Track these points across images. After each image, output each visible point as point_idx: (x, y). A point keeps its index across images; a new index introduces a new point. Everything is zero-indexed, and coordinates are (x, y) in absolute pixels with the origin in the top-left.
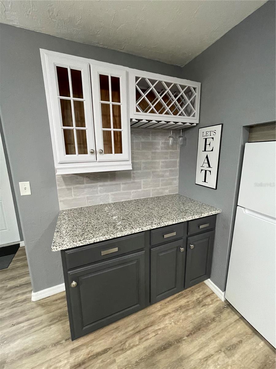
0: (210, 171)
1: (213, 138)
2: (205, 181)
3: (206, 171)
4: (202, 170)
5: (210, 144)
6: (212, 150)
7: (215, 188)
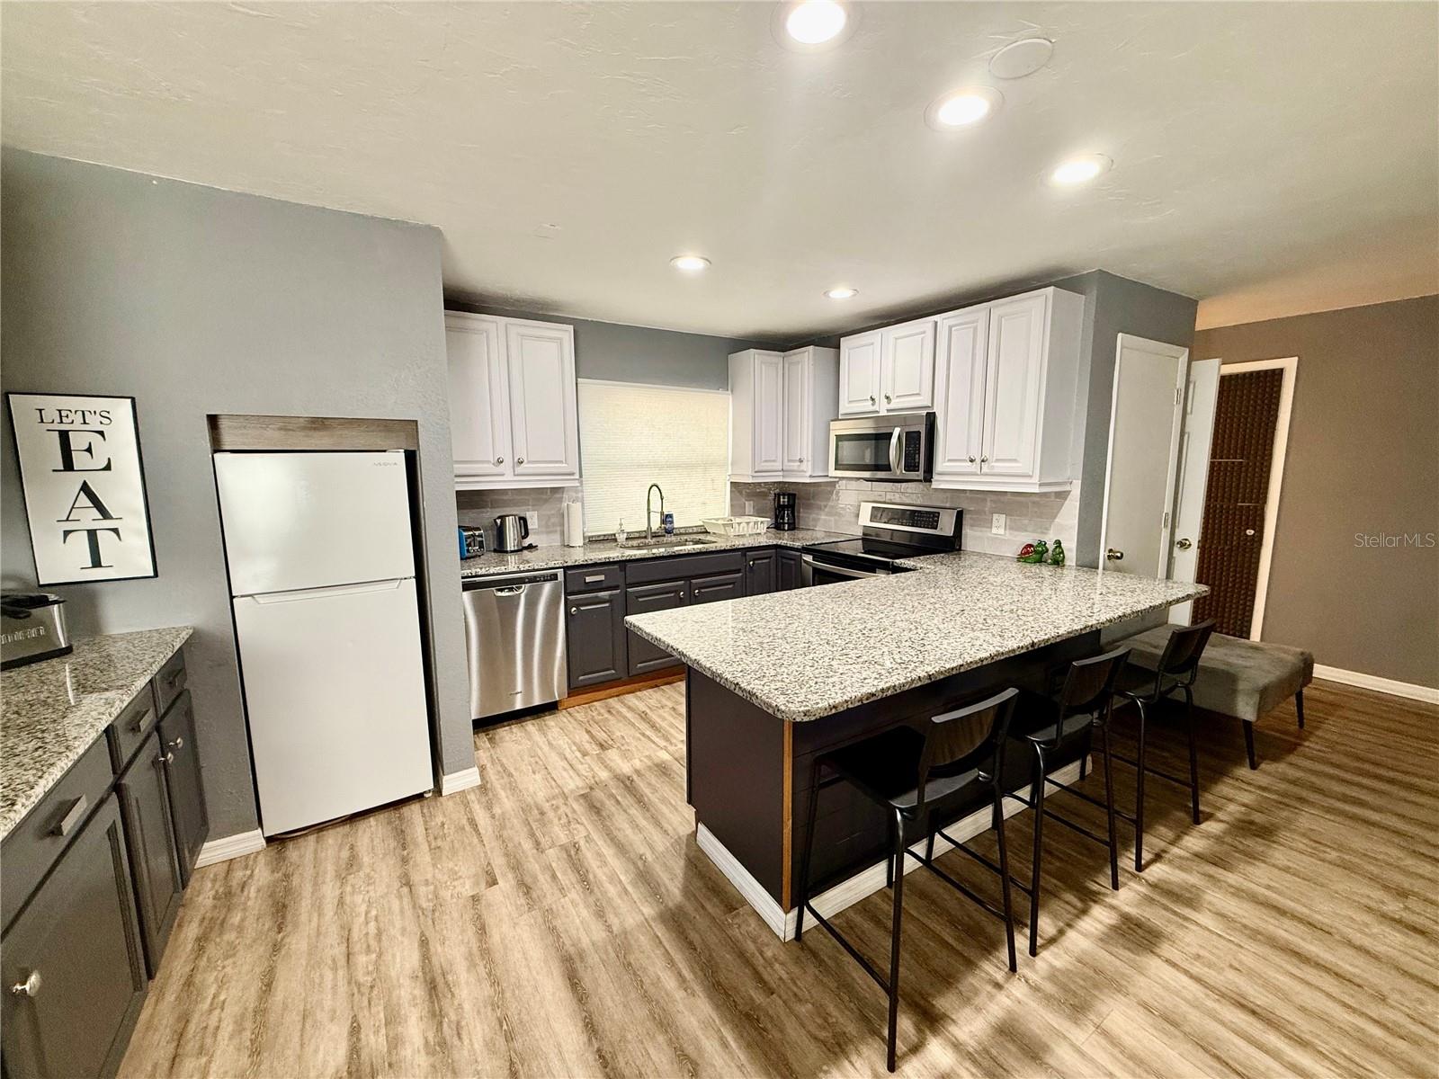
0: (116, 531)
1: (101, 433)
2: (96, 563)
3: (92, 535)
4: (67, 533)
5: (89, 450)
6: (108, 468)
7: (152, 574)
